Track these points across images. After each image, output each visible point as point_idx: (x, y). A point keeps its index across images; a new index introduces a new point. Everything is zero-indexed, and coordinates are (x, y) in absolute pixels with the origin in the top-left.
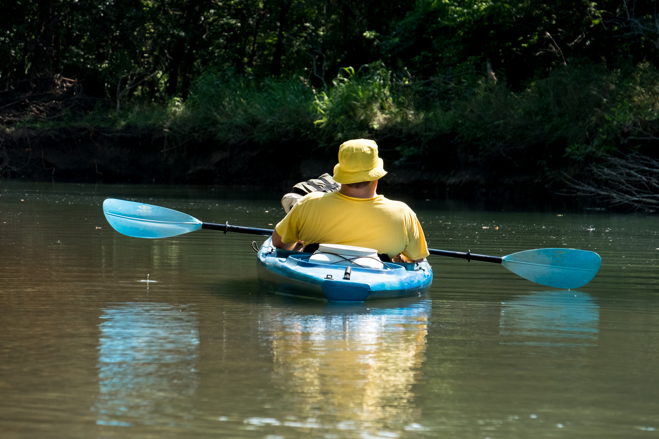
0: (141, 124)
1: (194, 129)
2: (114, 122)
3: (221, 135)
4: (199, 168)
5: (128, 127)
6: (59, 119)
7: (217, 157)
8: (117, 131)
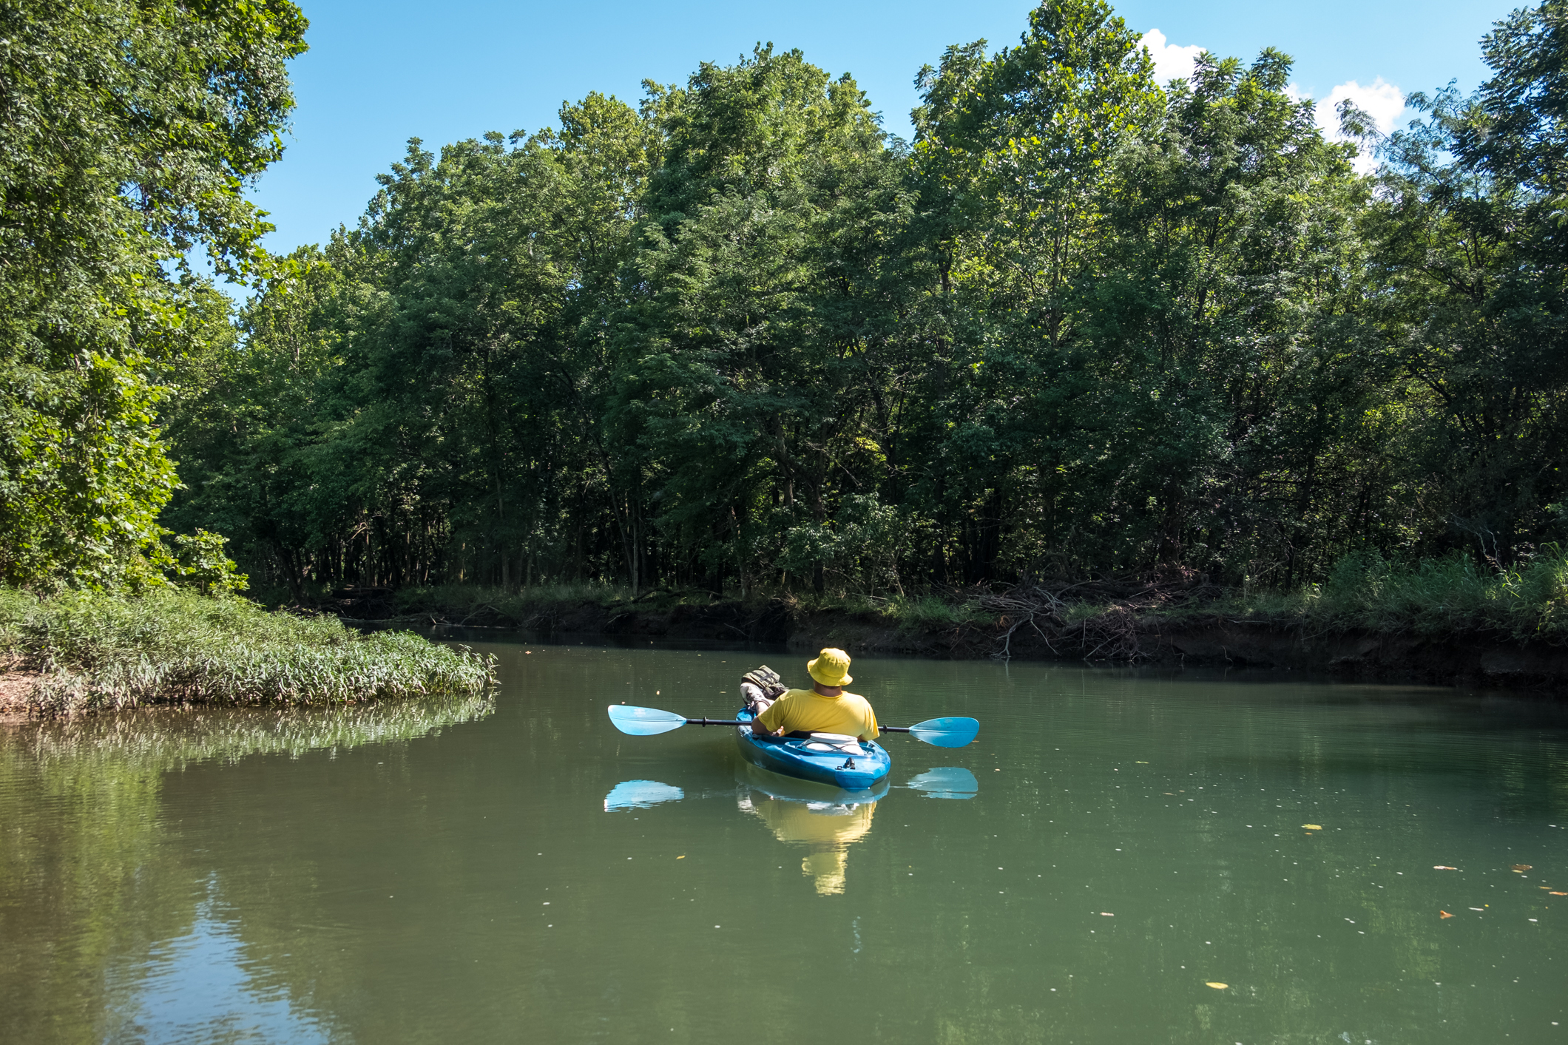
0: (1271, 611)
1: (1337, 616)
2: (1241, 610)
3: (1371, 623)
4: (1343, 658)
5: (1257, 615)
6: (1187, 607)
7: (1366, 646)
8: (1246, 618)
